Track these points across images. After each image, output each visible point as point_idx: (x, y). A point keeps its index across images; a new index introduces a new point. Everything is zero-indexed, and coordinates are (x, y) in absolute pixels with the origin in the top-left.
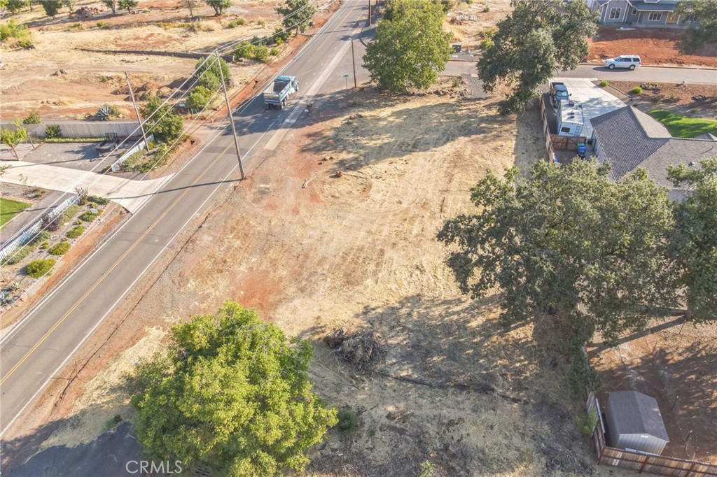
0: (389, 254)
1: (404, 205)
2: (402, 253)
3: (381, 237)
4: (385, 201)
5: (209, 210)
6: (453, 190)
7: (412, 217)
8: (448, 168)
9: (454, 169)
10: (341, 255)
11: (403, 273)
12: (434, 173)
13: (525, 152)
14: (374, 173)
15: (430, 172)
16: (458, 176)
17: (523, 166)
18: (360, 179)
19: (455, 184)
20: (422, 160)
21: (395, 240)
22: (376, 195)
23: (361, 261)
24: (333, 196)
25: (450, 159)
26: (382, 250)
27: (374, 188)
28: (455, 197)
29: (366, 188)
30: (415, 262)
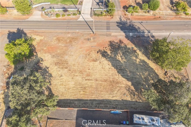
0: (66, 70)
1: (88, 71)
2: (67, 72)
3: (72, 67)
4: (89, 66)
5: (80, 32)
6: (97, 82)
7: (82, 73)
8: (110, 80)
9: (109, 82)
10: (65, 60)
11: (59, 73)
12: (105, 76)
13: (124, 104)
14: (102, 61)
15: (106, 75)
16: (105, 83)
17: (115, 102)
18: (99, 58)
19: (101, 82)
20: (112, 72)
21: (72, 70)
22: (91, 64)
23: (63, 64)
24: (89, 54)
25: (115, 80)
26: (67, 68)
27: (95, 62)
28: (93, 83)
29: (95, 60)
30: (63, 75)
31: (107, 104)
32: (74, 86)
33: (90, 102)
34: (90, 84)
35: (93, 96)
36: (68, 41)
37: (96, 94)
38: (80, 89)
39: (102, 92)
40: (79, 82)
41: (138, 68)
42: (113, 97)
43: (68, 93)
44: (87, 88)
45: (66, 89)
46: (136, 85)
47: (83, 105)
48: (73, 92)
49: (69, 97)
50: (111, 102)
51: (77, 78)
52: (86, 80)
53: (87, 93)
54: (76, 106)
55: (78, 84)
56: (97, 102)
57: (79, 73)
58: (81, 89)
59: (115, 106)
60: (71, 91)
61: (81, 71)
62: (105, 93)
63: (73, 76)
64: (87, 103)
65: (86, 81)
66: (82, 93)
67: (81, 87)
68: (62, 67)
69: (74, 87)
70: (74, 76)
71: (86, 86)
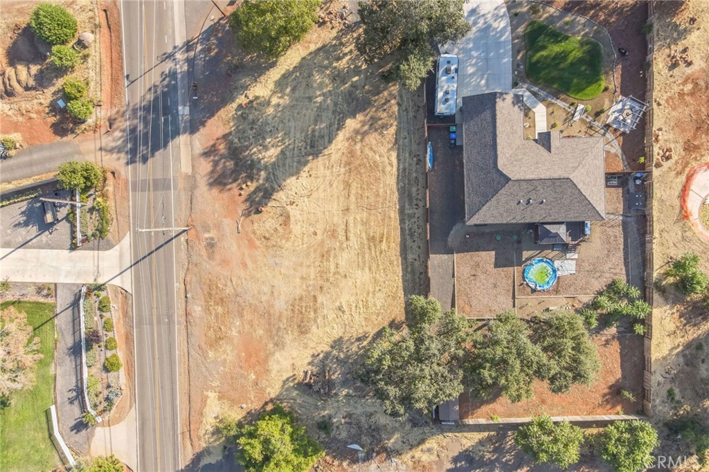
1: (319, 237)
2: (328, 296)
3: (311, 283)
4: (304, 234)
5: (182, 275)
6: (352, 207)
7: (328, 251)
8: (345, 174)
9: (349, 176)
10: (290, 307)
11: (331, 316)
12: (334, 186)
13: (407, 136)
14: (287, 198)
15: (331, 186)
16: (354, 185)
17: (405, 160)
18: (279, 209)
19: (353, 198)
20: (322, 168)
21: (320, 282)
22: (296, 229)
23: (304, 311)
24: (265, 237)
25: (344, 159)
26: (315, 297)
27: (292, 219)
28: (355, 218)
29: (286, 219)
30: (338, 304)
31: (409, 180)
32: (367, 270)
33: (407, 221)
34: (359, 227)
35: (392, 215)
36: (220, 309)
37: (387, 209)
38: (373, 253)
39: (381, 194)
40: (356, 257)
41: (307, 95)
42: (391, 164)
43: (387, 282)
44: (371, 234)
45: (377, 289)
46: (354, 103)
47: (416, 239)
48: (384, 269)
49: (397, 278)
50: (404, 170)
51: (342, 263)
52: (347, 239)
53: (385, 230)
54: (419, 256)
55: (360, 260)
56: (407, 205)
57: (328, 260)
58: (373, 249)
59: (415, 159)
60: (382, 275)
61: (323, 256)
62: (382, 185)
63: (337, 276)
64: (410, 230)
65: (351, 238)
66: (384, 246)
67: (370, 249)
68: (312, 313)
69: (370, 269)
70: (338, 273)
71: (364, 235)
